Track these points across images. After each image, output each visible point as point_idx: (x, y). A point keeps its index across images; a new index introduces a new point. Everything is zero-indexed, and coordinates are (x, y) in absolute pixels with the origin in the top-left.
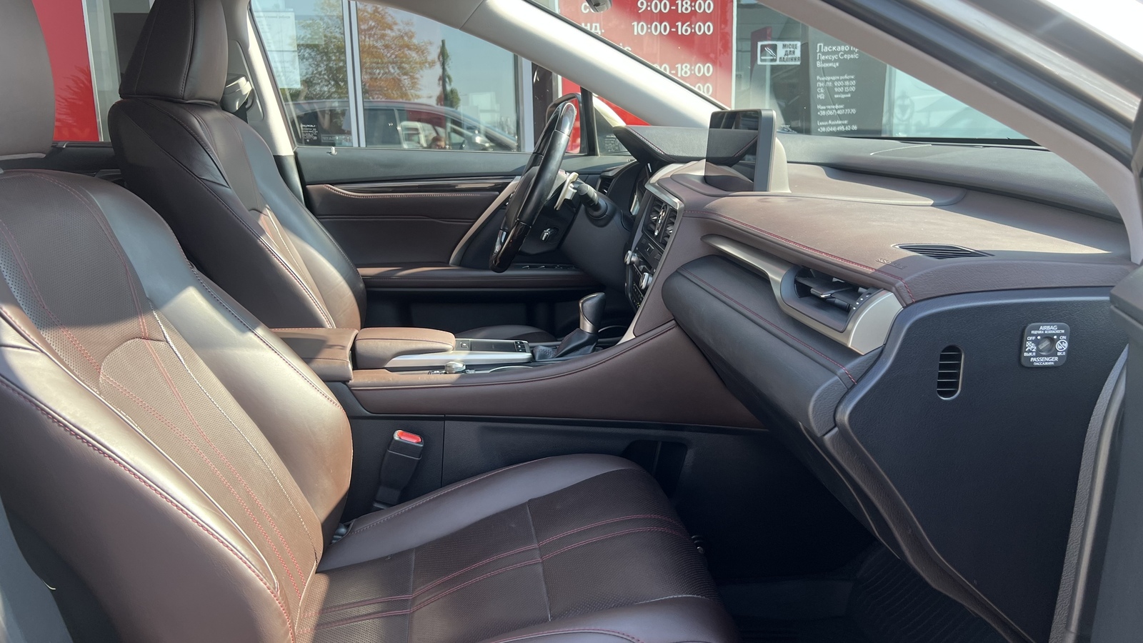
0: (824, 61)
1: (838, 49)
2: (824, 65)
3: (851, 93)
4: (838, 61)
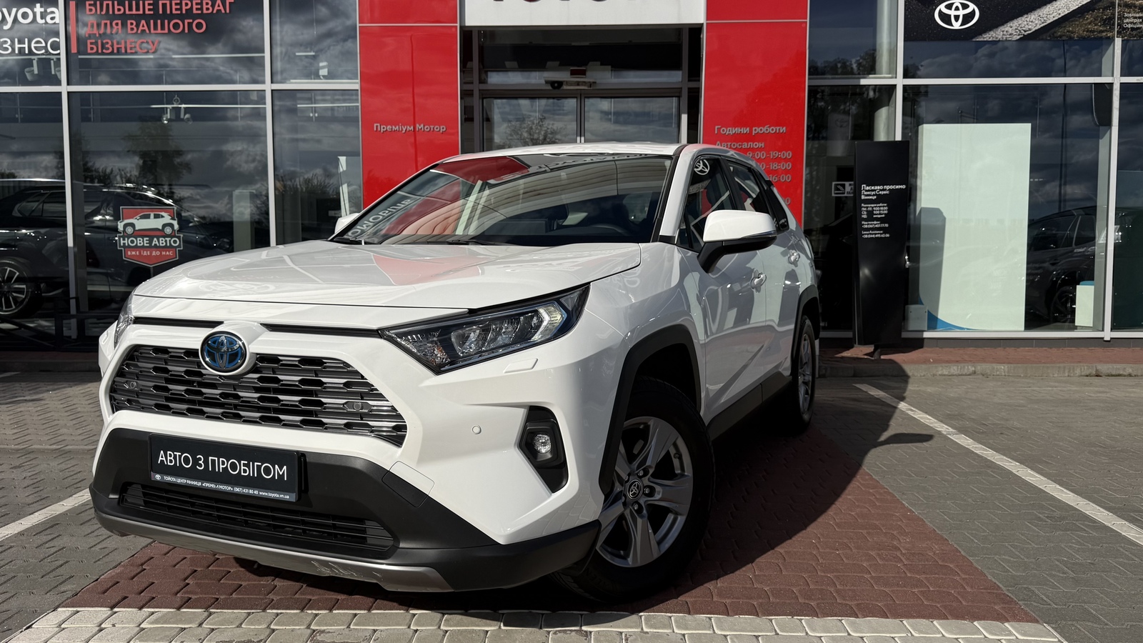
0: (866, 195)
1: (876, 188)
2: (866, 198)
3: (885, 214)
4: (876, 195)
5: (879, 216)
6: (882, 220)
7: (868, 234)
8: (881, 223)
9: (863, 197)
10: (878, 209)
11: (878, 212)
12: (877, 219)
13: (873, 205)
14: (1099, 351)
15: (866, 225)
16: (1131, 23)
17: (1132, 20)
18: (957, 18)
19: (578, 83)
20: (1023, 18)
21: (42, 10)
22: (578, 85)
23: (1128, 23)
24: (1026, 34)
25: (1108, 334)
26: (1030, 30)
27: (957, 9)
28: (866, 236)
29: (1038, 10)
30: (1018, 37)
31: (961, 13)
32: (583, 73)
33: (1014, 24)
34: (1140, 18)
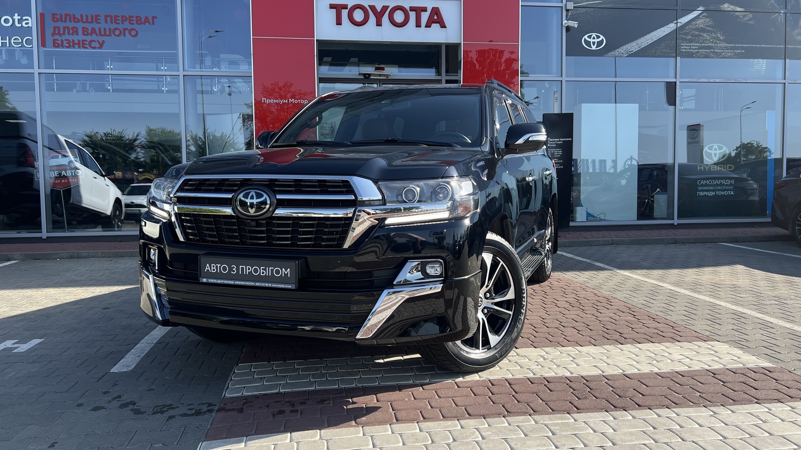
0: (550, 144)
1: (556, 140)
3: (561, 155)
4: (555, 144)
5: (558, 156)
6: (559, 158)
8: (558, 160)
10: (557, 152)
11: (557, 154)
12: (556, 158)
13: (554, 150)
14: (673, 231)
17: (686, 47)
18: (594, 43)
19: (380, 75)
20: (629, 45)
21: (19, 18)
22: (380, 76)
23: (683, 49)
24: (630, 53)
25: (676, 221)
26: (632, 51)
27: (594, 38)
29: (637, 40)
30: (627, 55)
31: (596, 40)
32: (383, 69)
33: (624, 47)
34: (690, 46)
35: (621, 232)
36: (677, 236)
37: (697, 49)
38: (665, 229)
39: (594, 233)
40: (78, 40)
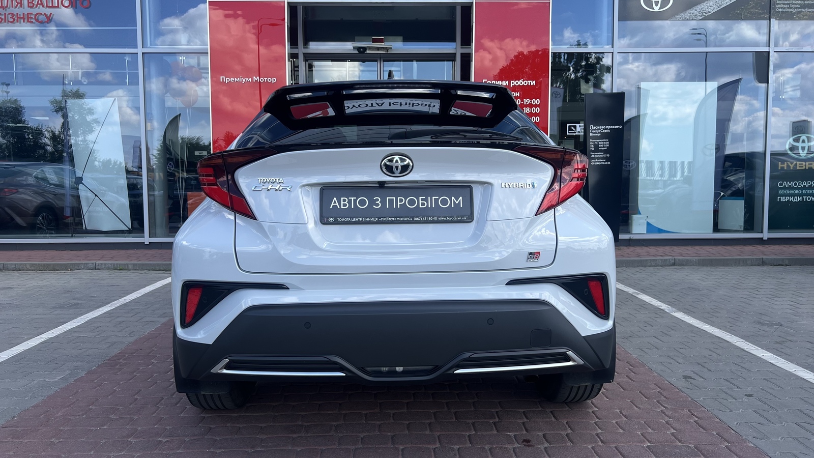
0: (593, 133)
1: (600, 127)
2: (593, 135)
3: (607, 147)
4: (600, 133)
5: (603, 149)
6: (605, 152)
7: (595, 162)
8: (604, 154)
9: (591, 134)
10: (602, 143)
11: (602, 146)
12: (601, 151)
13: (598, 141)
14: (760, 247)
15: (593, 155)
16: (782, 8)
17: (782, 6)
18: (657, 3)
19: (378, 49)
20: (705, 4)
22: (378, 50)
23: (779, 8)
24: (706, 15)
25: (766, 235)
26: (709, 12)
28: (594, 163)
30: (701, 18)
32: (381, 41)
33: (699, 8)
34: (788, 4)
35: (689, 248)
36: (765, 255)
37: (799, 8)
38: (750, 244)
39: (652, 250)
40: (24, 14)
